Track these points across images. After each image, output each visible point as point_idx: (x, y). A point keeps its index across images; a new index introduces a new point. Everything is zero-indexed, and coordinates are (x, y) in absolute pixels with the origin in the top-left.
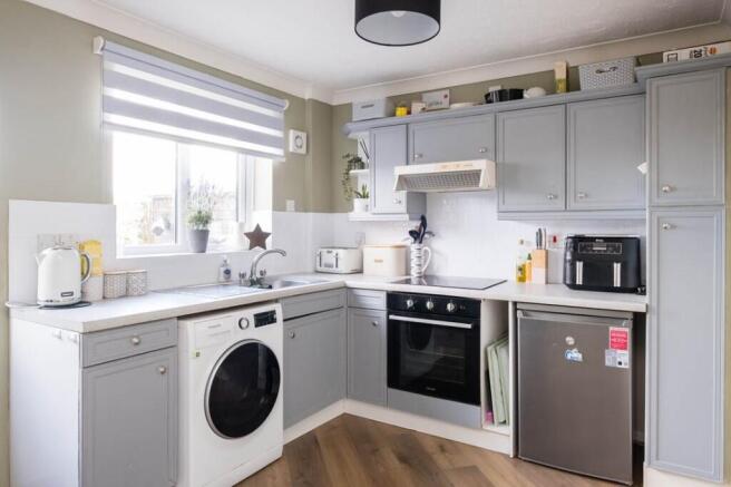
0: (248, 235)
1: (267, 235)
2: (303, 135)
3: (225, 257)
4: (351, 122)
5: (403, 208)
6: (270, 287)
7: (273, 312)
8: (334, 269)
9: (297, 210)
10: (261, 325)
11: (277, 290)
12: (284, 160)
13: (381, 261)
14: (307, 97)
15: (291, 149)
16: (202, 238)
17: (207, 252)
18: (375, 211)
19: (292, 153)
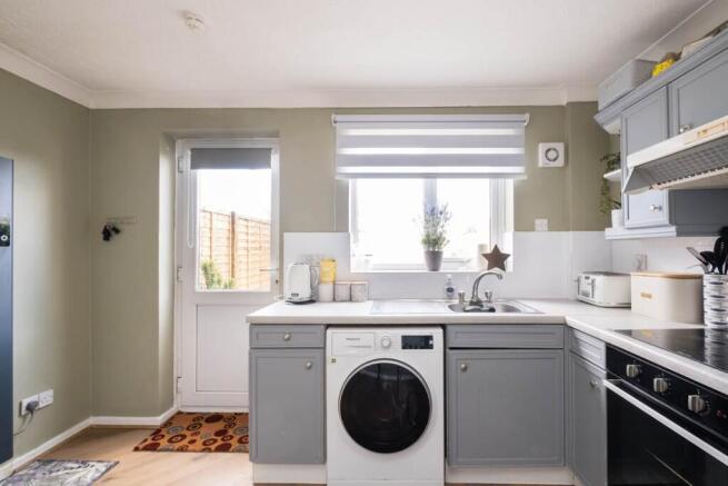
0: (485, 256)
1: (507, 256)
2: (560, 147)
3: (449, 276)
4: (597, 112)
5: (664, 217)
6: (492, 310)
7: (430, 338)
8: (589, 299)
9: (551, 228)
10: (411, 348)
11: (499, 314)
12: (525, 178)
13: (649, 296)
14: (564, 103)
15: (540, 164)
16: (434, 258)
17: (441, 271)
18: (628, 224)
19: (543, 168)
